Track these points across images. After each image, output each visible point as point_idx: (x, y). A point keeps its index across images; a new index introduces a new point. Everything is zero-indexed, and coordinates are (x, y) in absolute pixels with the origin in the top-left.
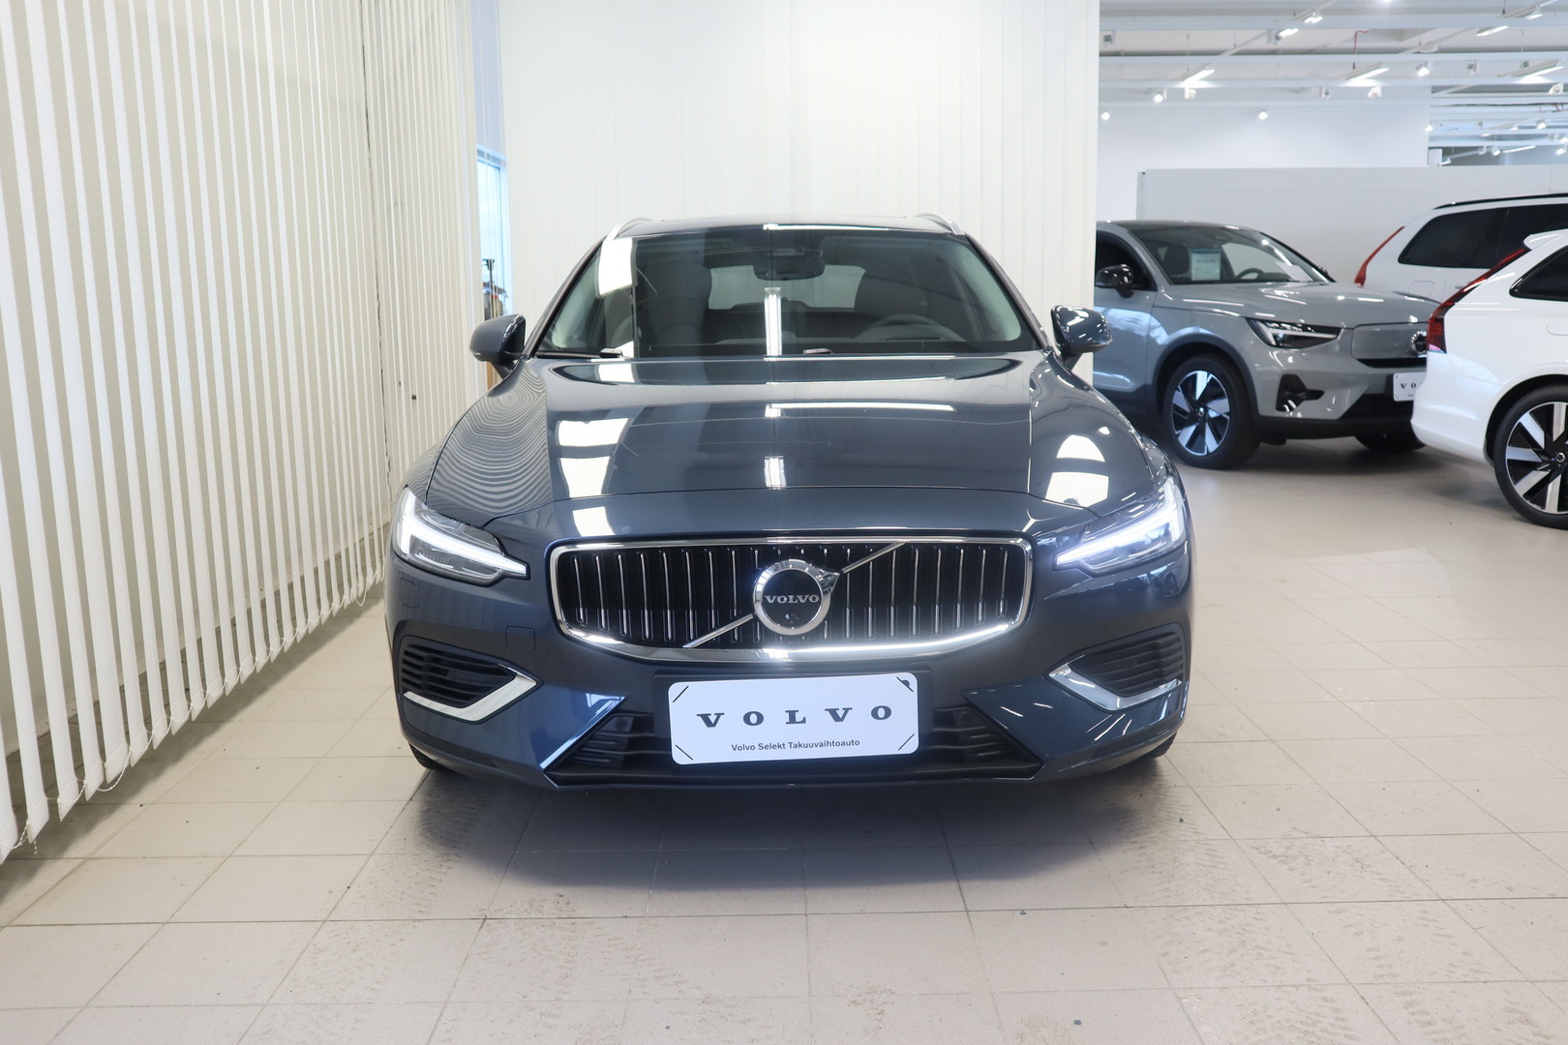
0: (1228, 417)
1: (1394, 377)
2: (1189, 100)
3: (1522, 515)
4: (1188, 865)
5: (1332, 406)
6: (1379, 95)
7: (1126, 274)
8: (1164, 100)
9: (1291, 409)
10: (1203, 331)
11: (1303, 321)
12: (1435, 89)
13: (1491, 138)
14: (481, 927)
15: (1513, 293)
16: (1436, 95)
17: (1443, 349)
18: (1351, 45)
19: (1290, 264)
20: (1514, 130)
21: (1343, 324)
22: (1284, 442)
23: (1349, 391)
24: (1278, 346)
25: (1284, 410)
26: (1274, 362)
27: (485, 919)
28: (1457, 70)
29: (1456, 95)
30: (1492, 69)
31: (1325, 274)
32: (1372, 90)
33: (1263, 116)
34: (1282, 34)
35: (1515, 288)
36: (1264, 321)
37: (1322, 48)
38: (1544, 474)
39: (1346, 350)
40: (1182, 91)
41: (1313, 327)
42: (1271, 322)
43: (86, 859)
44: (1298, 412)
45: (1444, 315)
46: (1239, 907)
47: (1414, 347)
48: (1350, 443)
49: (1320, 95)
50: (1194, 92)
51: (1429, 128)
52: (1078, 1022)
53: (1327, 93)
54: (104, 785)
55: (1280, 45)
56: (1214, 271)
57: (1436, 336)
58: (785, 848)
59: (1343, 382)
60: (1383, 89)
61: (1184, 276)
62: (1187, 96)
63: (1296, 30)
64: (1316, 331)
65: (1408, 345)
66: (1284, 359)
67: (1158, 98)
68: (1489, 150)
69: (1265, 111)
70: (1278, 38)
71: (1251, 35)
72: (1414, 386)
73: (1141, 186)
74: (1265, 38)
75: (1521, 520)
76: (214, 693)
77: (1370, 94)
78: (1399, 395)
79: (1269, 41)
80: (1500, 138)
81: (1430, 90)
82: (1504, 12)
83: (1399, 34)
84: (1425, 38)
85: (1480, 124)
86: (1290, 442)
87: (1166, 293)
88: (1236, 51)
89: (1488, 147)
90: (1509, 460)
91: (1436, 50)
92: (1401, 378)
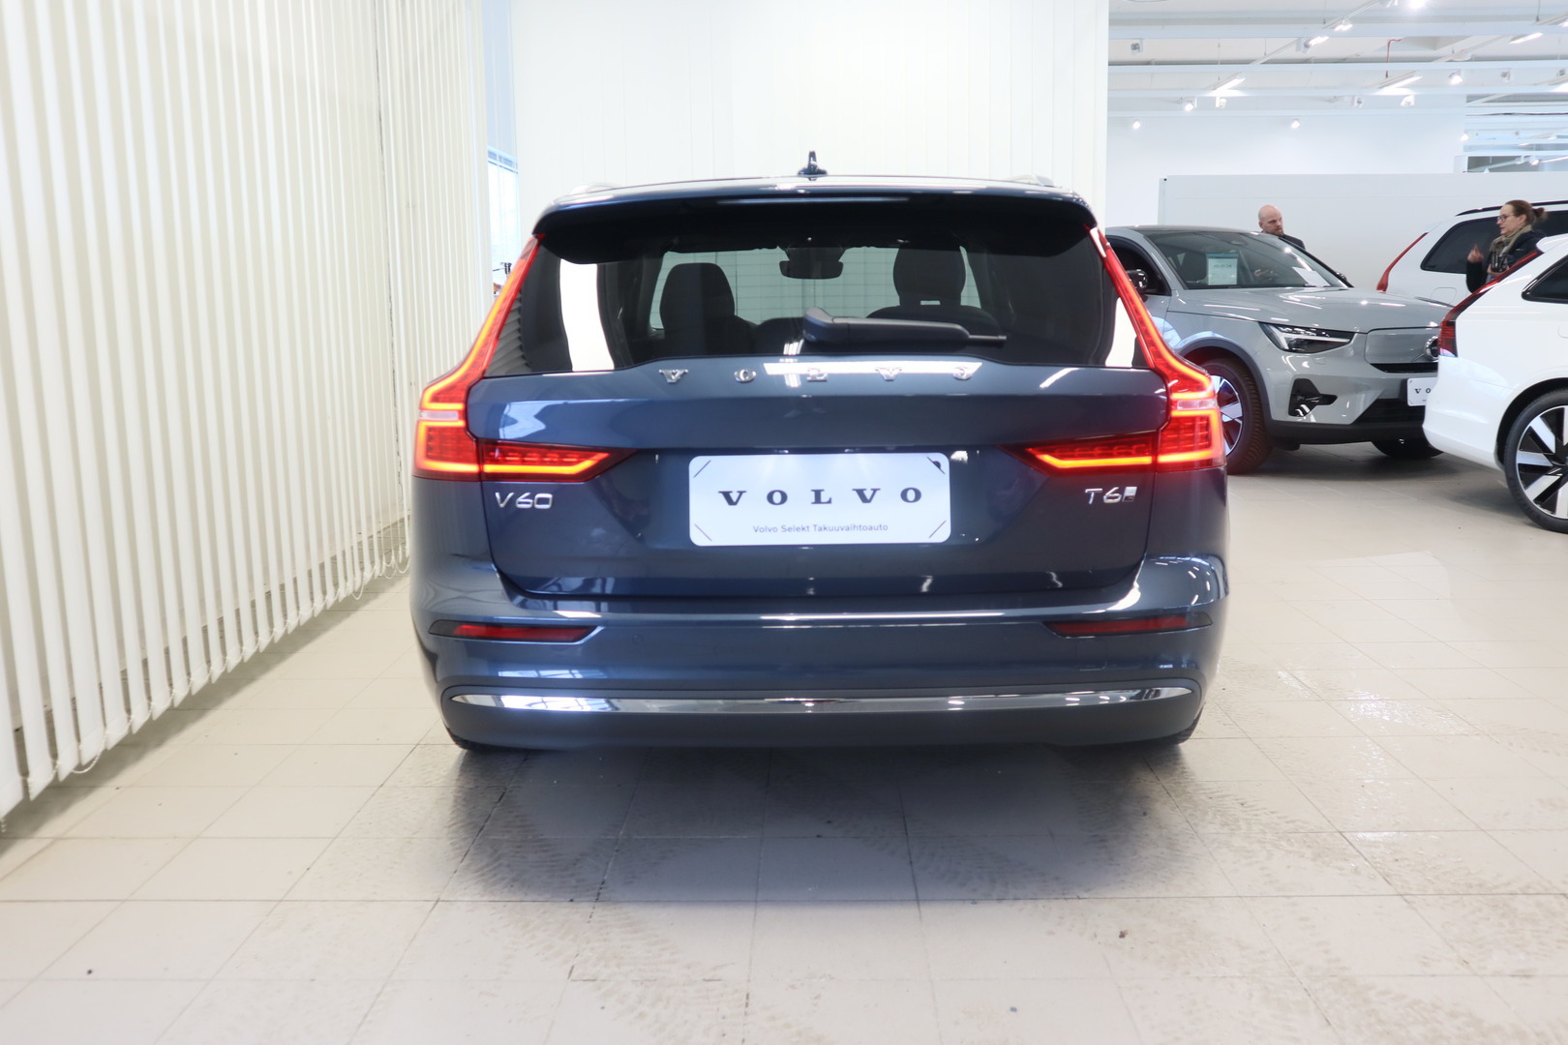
0: (1240, 422)
1: (1409, 381)
2: (1220, 108)
3: (1532, 519)
4: (1146, 858)
5: (1346, 411)
6: (1412, 104)
7: (1141, 278)
8: (1194, 109)
9: (1305, 413)
10: (1218, 336)
11: (1317, 326)
12: (1471, 98)
13: (1530, 148)
14: (433, 908)
15: (1525, 296)
16: (1470, 104)
17: (1454, 352)
18: (1384, 54)
19: (1310, 269)
20: (1553, 140)
21: (1356, 329)
22: (1297, 447)
23: (1363, 396)
24: (1290, 350)
25: (1297, 414)
26: (1287, 367)
27: (437, 901)
28: (1489, 79)
29: (1491, 104)
30: (1526, 78)
31: (1344, 281)
32: (1405, 99)
33: (1295, 125)
34: (1313, 42)
35: (1527, 291)
36: (1277, 326)
37: (1355, 57)
38: (1555, 479)
39: (1360, 354)
40: (1213, 99)
41: (1326, 331)
42: (1284, 326)
43: (57, 839)
44: (1313, 416)
45: (1456, 318)
46: (1192, 899)
47: (1428, 351)
48: (1366, 449)
49: (1353, 103)
50: (1225, 101)
51: (1465, 137)
52: (1014, 1010)
53: (1359, 102)
54: (80, 767)
55: (1308, 54)
56: (1232, 277)
57: (1447, 339)
58: (744, 837)
59: (1357, 388)
60: (1417, 98)
61: (1202, 281)
62: (1217, 105)
63: (1326, 38)
64: (1331, 336)
65: (1422, 350)
66: (1298, 364)
67: (1189, 107)
68: (1527, 160)
69: (1297, 119)
70: (1307, 46)
71: (1280, 44)
72: (1428, 391)
73: (1162, 193)
74: (1294, 47)
75: (1530, 525)
76: (199, 681)
77: (1403, 103)
78: (1413, 400)
79: (1298, 49)
80: (1539, 147)
81: (1465, 99)
82: (1538, 20)
83: (1433, 42)
84: (1458, 46)
85: (1517, 134)
86: (1303, 447)
87: (1180, 296)
88: (1266, 60)
89: (1526, 157)
90: (1519, 464)
91: (1469, 58)
92: (1415, 382)
